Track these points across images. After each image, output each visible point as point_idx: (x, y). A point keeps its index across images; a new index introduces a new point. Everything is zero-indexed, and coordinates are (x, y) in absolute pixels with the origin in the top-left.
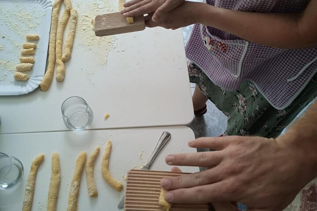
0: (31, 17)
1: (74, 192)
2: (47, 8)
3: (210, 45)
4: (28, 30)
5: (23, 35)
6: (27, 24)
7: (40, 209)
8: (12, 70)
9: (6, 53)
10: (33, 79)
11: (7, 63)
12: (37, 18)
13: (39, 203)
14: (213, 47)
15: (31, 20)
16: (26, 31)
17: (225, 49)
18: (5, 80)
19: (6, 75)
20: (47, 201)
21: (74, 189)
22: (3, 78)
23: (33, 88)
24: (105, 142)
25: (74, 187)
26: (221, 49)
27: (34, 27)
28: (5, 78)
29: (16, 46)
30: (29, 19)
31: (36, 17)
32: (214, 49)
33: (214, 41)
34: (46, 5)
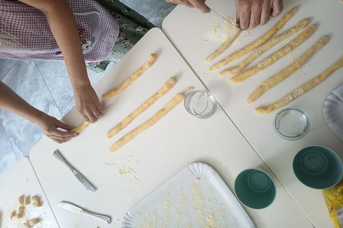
0: (147, 225)
1: (267, 61)
2: (131, 216)
3: (87, 43)
4: (159, 216)
5: (167, 217)
6: (155, 222)
7: (301, 76)
8: (201, 199)
9: (191, 218)
10: (196, 174)
11: (198, 209)
12: (144, 218)
13: (296, 81)
14: (87, 39)
15: (150, 222)
16: (161, 218)
17: (82, 30)
18: (213, 198)
19: (209, 200)
20: (291, 77)
21: (265, 62)
22: (213, 200)
23: (203, 166)
24: (213, 74)
25: (263, 64)
26: (84, 33)
27: (154, 214)
28: (212, 199)
29: (179, 214)
30: (150, 225)
31: (144, 220)
32: (88, 39)
33: (82, 41)
34: (129, 220)
